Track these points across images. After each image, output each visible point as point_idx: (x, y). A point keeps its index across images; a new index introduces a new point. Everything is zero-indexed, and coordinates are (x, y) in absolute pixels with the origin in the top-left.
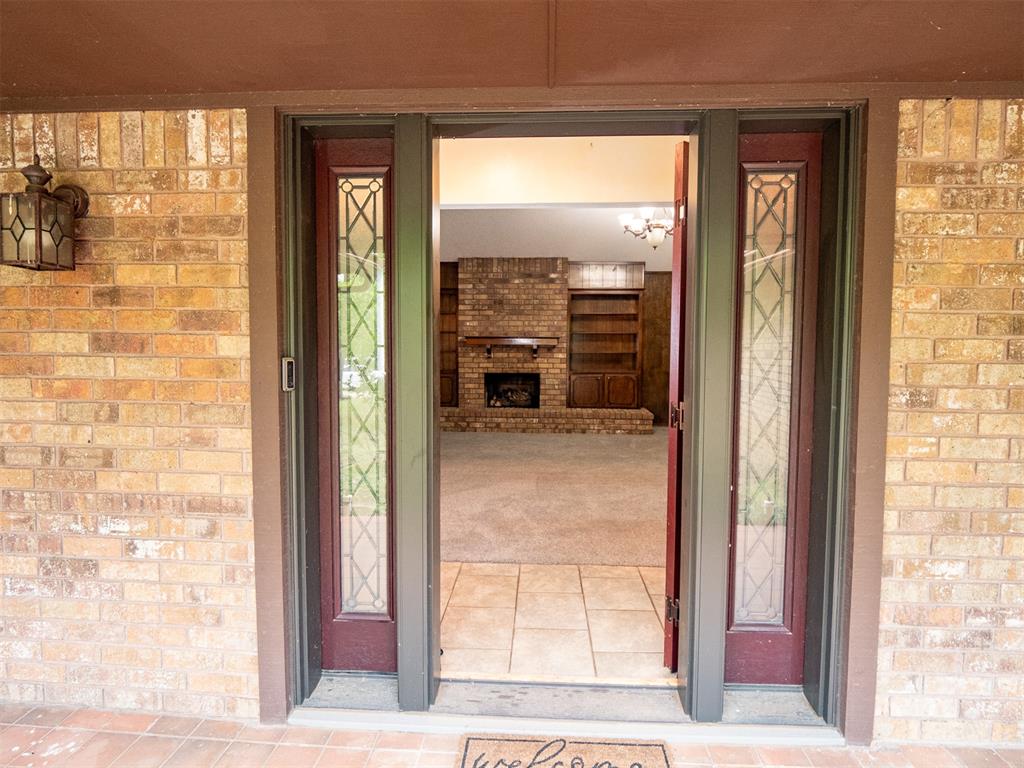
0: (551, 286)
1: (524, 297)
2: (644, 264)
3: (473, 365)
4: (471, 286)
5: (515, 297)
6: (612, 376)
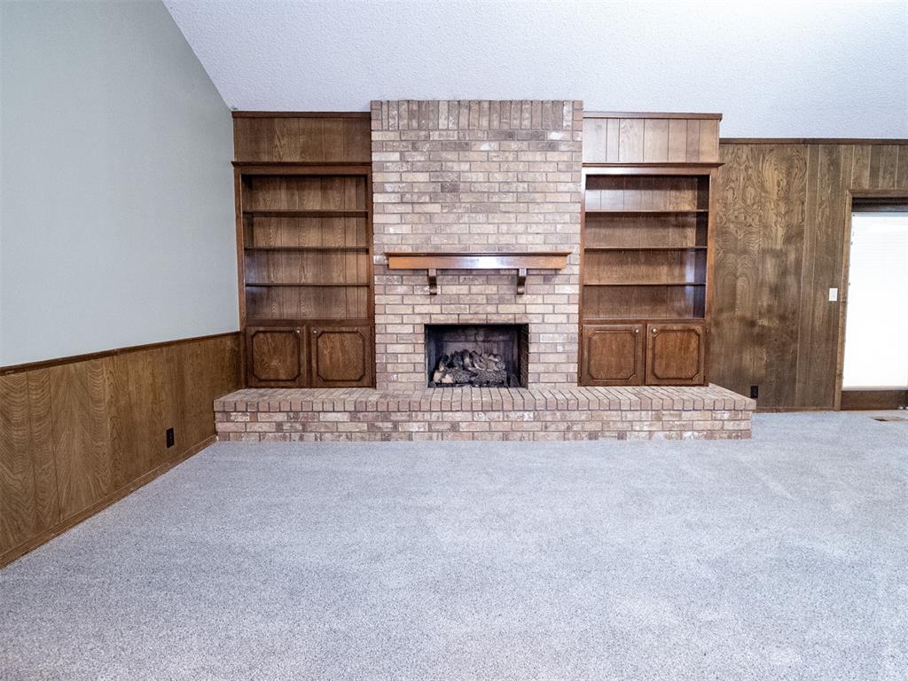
0: (552, 156)
1: (499, 177)
2: (718, 117)
3: (403, 309)
4: (396, 156)
5: (481, 177)
6: (660, 326)
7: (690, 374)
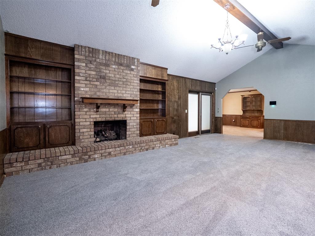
0: (132, 72)
1: (118, 76)
2: (167, 69)
6: (157, 119)
7: (163, 131)
